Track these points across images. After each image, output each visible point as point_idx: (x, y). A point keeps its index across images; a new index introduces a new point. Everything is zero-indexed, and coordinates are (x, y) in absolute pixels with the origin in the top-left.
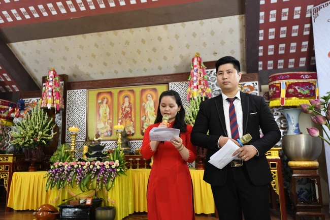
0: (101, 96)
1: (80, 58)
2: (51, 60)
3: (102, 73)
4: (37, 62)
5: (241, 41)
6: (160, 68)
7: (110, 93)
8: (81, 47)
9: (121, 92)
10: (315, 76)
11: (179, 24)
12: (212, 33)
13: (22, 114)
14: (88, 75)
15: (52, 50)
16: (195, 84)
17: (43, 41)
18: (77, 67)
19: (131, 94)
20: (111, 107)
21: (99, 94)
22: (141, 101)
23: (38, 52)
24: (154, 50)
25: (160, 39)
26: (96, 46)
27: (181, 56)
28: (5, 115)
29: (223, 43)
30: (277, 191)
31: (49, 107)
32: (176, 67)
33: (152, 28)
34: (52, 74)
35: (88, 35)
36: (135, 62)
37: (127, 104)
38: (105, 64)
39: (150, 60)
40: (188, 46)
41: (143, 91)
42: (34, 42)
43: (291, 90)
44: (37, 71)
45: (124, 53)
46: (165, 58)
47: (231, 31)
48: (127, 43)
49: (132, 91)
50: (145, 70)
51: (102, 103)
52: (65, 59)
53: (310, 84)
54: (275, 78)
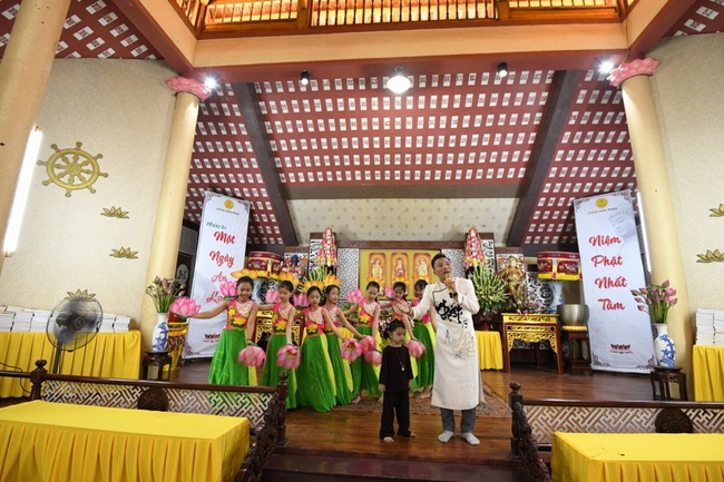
0: (374, 257)
1: (354, 218)
2: (324, 218)
3: (370, 234)
4: (309, 219)
5: (510, 218)
6: (429, 234)
7: (383, 255)
8: (360, 209)
9: (394, 254)
10: (578, 257)
11: (461, 200)
12: (487, 210)
13: (297, 269)
14: (355, 234)
15: (330, 210)
16: (474, 254)
17: (325, 201)
18: (347, 226)
19: (404, 257)
20: (384, 268)
21: (372, 254)
22: (415, 265)
23: (315, 210)
24: (430, 218)
25: (439, 209)
26: (376, 210)
27: (452, 226)
28: (277, 269)
29: (494, 218)
30: (556, 350)
31: (329, 265)
32: (444, 234)
33: (435, 200)
34: (329, 233)
35: (371, 200)
36: (407, 226)
37: (400, 266)
38: (377, 226)
39: (422, 227)
40: (462, 218)
41: (416, 255)
42: (316, 201)
43: (561, 267)
44: (304, 227)
45: (399, 218)
46: (437, 226)
47: (504, 210)
48: (407, 210)
49: (406, 254)
50: (414, 234)
51: (375, 263)
52: (339, 218)
53: (576, 263)
54: (546, 255)
